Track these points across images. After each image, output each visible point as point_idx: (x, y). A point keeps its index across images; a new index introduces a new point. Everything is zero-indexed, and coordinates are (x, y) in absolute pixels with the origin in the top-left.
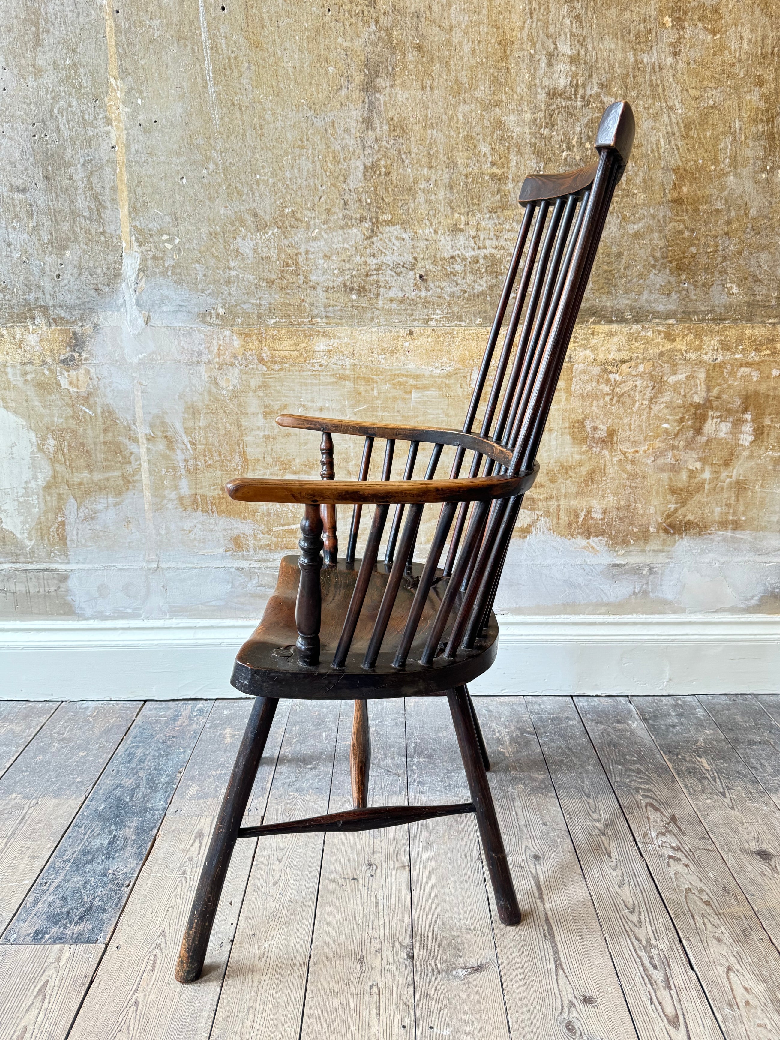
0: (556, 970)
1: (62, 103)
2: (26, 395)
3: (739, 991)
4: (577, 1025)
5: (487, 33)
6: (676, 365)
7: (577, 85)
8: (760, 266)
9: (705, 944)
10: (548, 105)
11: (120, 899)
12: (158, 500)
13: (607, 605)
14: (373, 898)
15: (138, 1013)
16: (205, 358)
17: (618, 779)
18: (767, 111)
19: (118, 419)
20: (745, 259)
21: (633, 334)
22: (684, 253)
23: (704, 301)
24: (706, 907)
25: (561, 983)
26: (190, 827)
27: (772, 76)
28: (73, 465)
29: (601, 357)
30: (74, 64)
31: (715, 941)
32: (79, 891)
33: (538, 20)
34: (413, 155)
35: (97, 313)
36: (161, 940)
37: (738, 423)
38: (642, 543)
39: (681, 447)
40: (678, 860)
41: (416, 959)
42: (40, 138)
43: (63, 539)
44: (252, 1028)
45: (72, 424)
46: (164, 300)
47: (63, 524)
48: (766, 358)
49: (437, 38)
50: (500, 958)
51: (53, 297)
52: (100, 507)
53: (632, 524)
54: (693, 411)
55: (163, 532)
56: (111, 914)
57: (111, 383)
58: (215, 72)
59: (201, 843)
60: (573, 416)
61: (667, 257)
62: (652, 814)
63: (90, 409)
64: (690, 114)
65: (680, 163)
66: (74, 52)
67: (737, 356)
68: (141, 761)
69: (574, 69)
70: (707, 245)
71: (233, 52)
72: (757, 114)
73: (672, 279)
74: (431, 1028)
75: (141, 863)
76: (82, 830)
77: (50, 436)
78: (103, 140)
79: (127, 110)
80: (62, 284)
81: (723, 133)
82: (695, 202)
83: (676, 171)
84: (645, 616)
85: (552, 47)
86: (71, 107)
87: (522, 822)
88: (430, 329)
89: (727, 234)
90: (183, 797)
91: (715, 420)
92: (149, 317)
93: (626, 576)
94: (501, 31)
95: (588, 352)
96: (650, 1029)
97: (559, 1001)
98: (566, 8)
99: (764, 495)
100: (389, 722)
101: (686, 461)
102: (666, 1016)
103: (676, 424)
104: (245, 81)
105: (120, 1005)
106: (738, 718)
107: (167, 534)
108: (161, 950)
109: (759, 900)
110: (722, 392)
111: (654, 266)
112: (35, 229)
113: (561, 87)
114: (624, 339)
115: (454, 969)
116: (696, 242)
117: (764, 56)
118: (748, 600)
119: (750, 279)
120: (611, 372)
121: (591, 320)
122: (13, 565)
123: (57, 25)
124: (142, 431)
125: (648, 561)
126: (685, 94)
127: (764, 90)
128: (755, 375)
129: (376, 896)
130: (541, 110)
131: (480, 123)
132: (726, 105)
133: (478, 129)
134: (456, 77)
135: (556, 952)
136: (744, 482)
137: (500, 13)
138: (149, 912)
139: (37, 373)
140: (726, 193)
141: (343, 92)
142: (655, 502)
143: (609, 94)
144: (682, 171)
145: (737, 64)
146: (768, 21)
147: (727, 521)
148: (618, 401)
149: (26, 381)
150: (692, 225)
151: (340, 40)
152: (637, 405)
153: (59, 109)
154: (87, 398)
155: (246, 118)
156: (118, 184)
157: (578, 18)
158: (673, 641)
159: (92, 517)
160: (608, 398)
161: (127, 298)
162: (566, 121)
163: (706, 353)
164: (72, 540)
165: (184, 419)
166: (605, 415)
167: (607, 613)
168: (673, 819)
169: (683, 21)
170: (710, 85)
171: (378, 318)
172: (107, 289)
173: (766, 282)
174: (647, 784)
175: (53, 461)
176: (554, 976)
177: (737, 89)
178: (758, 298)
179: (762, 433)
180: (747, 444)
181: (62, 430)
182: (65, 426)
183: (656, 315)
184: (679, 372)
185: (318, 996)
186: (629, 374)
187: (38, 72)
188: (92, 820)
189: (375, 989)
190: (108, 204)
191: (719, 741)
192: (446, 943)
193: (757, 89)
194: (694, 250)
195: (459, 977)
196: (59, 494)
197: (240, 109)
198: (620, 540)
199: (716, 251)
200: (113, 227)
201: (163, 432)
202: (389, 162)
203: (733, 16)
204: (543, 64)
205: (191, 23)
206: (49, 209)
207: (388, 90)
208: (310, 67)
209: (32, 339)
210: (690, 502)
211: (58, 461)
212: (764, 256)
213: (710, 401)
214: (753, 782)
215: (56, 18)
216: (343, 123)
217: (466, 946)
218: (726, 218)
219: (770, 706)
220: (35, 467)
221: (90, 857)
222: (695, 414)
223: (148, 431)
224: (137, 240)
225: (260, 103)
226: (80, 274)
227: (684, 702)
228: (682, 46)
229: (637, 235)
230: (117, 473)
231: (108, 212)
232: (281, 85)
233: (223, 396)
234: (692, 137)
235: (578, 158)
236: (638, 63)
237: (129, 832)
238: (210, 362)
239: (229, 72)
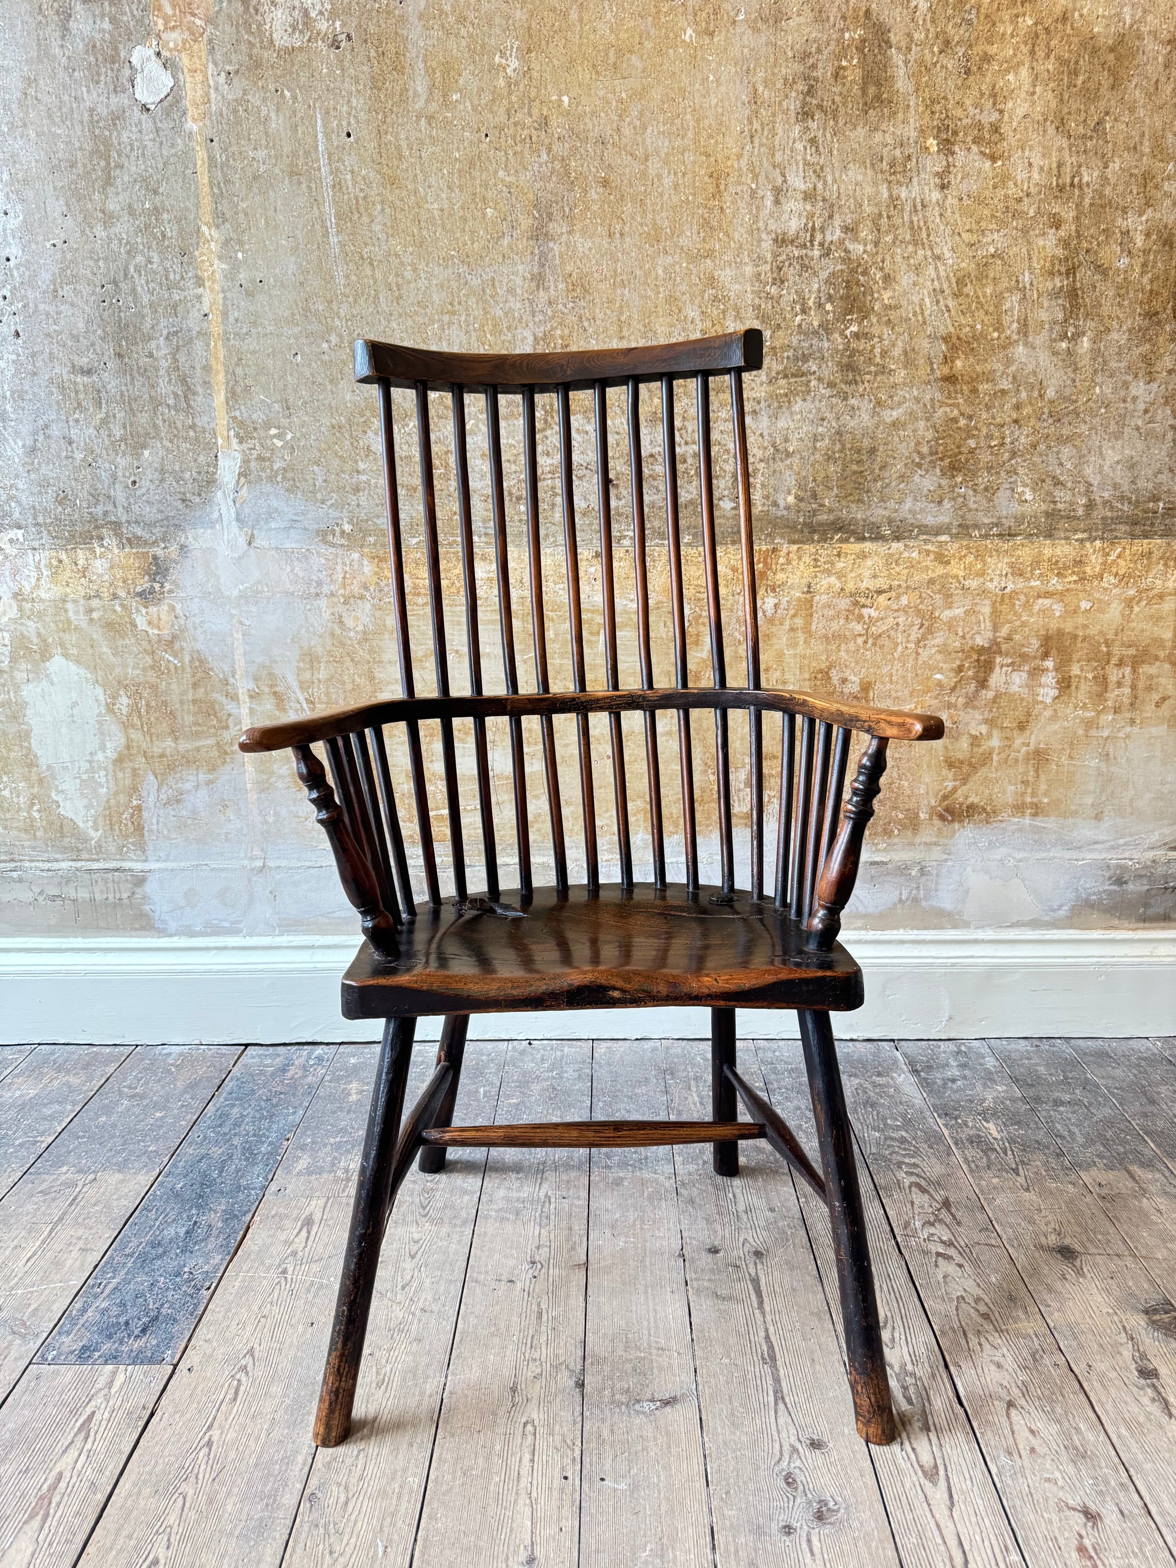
0: (776, 1404)
1: (140, 259)
2: (92, 639)
3: (1023, 1435)
4: (800, 1477)
5: (694, 163)
6: (951, 596)
7: (813, 229)
8: (1061, 464)
9: (980, 1371)
10: (776, 256)
11: (196, 1306)
12: (264, 777)
13: (865, 916)
14: (535, 1307)
15: (212, 1456)
16: (326, 589)
17: (874, 1150)
18: (1066, 259)
19: (211, 669)
20: (1041, 455)
21: (892, 555)
22: (958, 447)
23: (987, 510)
24: (984, 1322)
25: (781, 1421)
26: (296, 1212)
27: (1072, 214)
28: (153, 730)
29: (850, 586)
30: (156, 208)
31: (993, 1368)
32: (143, 1295)
33: (761, 145)
34: (598, 322)
35: (184, 530)
36: (248, 1360)
37: (1036, 673)
38: (909, 833)
39: (959, 705)
40: (948, 1258)
41: (588, 1388)
42: (111, 304)
43: (139, 829)
44: (361, 1478)
45: (151, 677)
46: (270, 515)
47: (139, 808)
48: (1072, 586)
49: (627, 170)
50: (700, 1387)
51: (127, 510)
52: (188, 786)
53: (894, 808)
54: (975, 657)
55: (271, 819)
56: (185, 1325)
57: (203, 622)
58: (338, 216)
59: (309, 1232)
60: (814, 664)
61: (936, 453)
62: (918, 1198)
63: (175, 656)
64: (963, 265)
65: (952, 330)
66: (156, 192)
67: (1033, 583)
68: (237, 1125)
69: (808, 207)
70: (989, 437)
71: (361, 190)
72: (1053, 265)
73: (944, 482)
74: (602, 1479)
75: (228, 1258)
76: (152, 1215)
77: (122, 692)
78: (193, 306)
79: (224, 266)
80: (139, 493)
81: (1009, 290)
82: (973, 380)
83: (946, 339)
84: (916, 932)
85: (780, 180)
86: (151, 263)
87: (741, 1207)
88: (623, 550)
89: (1016, 421)
90: (289, 1172)
91: (1005, 669)
92: (252, 535)
93: (889, 878)
94: (712, 159)
95: (833, 579)
96: (899, 1485)
97: (777, 1446)
98: (797, 128)
99: (1072, 769)
100: (570, 1073)
101: (967, 724)
102: (921, 1466)
103: (952, 674)
104: (377, 228)
105: (187, 1446)
106: (1042, 1070)
107: (275, 822)
108: (247, 1373)
109: (1056, 1314)
110: (1013, 631)
111: (919, 465)
112: (104, 421)
113: (792, 232)
114: (881, 562)
115: (638, 1401)
116: (975, 433)
117: (1061, 189)
118: (1054, 910)
119: (1049, 481)
120: (863, 606)
121: (837, 537)
122: (73, 864)
123: (133, 158)
124: (243, 686)
125: (918, 857)
126: (957, 238)
127: (1062, 233)
128: (1058, 609)
129: (539, 1304)
130: (766, 262)
131: (687, 278)
132: (1011, 253)
133: (684, 287)
134: (654, 220)
135: (777, 1380)
136: (1046, 752)
137: (710, 136)
138: (234, 1323)
139: (105, 611)
140: (1013, 368)
141: (506, 242)
142: (927, 779)
143: (856, 240)
144: (954, 339)
145: (1026, 199)
146: (1065, 143)
147: (1023, 803)
148: (874, 644)
149: (91, 620)
150: (969, 411)
151: (501, 173)
152: (900, 649)
153: (136, 266)
154: (170, 643)
155: (379, 275)
156: (213, 362)
157: (813, 141)
158: (953, 965)
159: (176, 800)
160: (860, 640)
161: (224, 511)
162: (800, 276)
163: (991, 580)
164: (151, 831)
165: (299, 669)
166: (857, 663)
167: (864, 928)
168: (946, 1204)
169: (953, 144)
170: (990, 227)
171: (554, 536)
172: (197, 500)
173: (1069, 485)
174: (913, 1157)
175: (126, 726)
176: (772, 1413)
177: (1025, 231)
178: (1060, 506)
179: (1069, 687)
180: (1049, 700)
181: (139, 685)
182: (142, 679)
183: (924, 529)
184: (955, 605)
185: (453, 1436)
186: (888, 608)
187: (108, 219)
188: (167, 1201)
189: (529, 1428)
190: (200, 390)
191: (1014, 1100)
192: (628, 1367)
193: (1053, 230)
194: (972, 443)
195: (644, 1413)
196: (134, 770)
197: (371, 264)
198: (879, 829)
199: (1002, 444)
200: (205, 419)
201: (271, 686)
202: (566, 331)
203: (1018, 136)
204: (769, 202)
205: (307, 154)
206: (122, 395)
207: (564, 238)
208: (462, 208)
209: (99, 566)
210: (975, 778)
211: (133, 726)
212: (1066, 451)
213: (998, 644)
214: (1058, 1155)
215: (132, 149)
216: (505, 281)
217: (655, 1371)
218: (1014, 400)
219: (1085, 1054)
220: (102, 734)
221: (161, 1250)
222: (978, 661)
223: (251, 686)
224: (237, 435)
225: (397, 256)
226: (162, 480)
227: (969, 1048)
228: (952, 176)
229: (895, 424)
230: (210, 741)
231: (199, 399)
232: (425, 233)
233: (350, 639)
234: (968, 295)
235: (816, 323)
236: (893, 200)
237: (214, 1218)
238: (332, 595)
239: (356, 216)
